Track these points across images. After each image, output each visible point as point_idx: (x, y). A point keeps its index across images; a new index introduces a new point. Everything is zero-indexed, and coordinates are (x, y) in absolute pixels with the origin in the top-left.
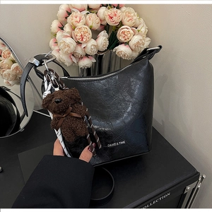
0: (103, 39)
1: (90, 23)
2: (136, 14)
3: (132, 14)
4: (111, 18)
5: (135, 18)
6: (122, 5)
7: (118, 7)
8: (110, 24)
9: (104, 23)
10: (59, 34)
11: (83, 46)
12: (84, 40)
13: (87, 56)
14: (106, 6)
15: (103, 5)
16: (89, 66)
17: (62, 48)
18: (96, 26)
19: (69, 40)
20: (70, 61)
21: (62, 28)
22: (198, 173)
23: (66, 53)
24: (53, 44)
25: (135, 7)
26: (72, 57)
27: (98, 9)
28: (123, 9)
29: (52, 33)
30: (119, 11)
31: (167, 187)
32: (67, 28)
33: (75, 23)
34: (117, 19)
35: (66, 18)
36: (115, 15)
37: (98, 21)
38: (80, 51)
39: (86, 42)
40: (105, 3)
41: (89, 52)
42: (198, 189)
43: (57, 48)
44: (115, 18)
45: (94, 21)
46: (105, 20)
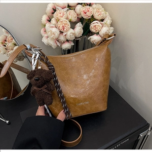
0: (79, 28)
1: (70, 17)
2: (103, 9)
3: (101, 10)
4: (86, 13)
5: (103, 13)
6: (93, 4)
7: (90, 5)
8: (85, 17)
9: (80, 17)
10: (48, 25)
11: (64, 34)
12: (65, 30)
13: (68, 41)
14: (81, 4)
15: (79, 4)
16: (69, 48)
17: (50, 35)
18: (74, 19)
19: (54, 30)
20: (55, 45)
21: (49, 21)
22: (148, 124)
23: (52, 38)
24: (43, 32)
25: (103, 5)
26: (57, 42)
27: (75, 7)
28: (94, 6)
29: (42, 24)
30: (91, 8)
31: (126, 135)
32: (53, 21)
33: (59, 18)
34: (89, 15)
35: (53, 13)
36: (88, 11)
37: (76, 15)
38: (62, 38)
39: (67, 31)
40: (80, 2)
41: (68, 38)
42: (148, 136)
43: (46, 35)
44: (88, 13)
45: (73, 16)
46: (80, 14)
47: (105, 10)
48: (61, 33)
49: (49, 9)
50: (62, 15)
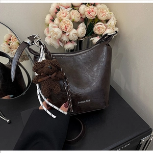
0: (82, 29)
1: (73, 17)
2: (108, 9)
3: (105, 11)
4: (90, 13)
5: (107, 13)
6: (98, 4)
7: (94, 5)
8: (89, 17)
9: (84, 17)
10: (51, 25)
11: (67, 34)
12: (67, 30)
13: (70, 41)
14: (85, 4)
15: (83, 4)
16: (72, 48)
17: (52, 35)
18: (77, 19)
19: (57, 30)
20: (58, 45)
21: (53, 20)
22: (151, 129)
23: (55, 38)
24: (47, 32)
25: (108, 5)
26: (60, 42)
27: (79, 6)
28: (98, 6)
29: (46, 24)
30: (95, 8)
31: (127, 139)
32: (56, 21)
33: (62, 18)
34: (93, 15)
35: (56, 13)
36: (93, 11)
37: (79, 15)
38: (65, 38)
39: (69, 31)
40: (85, 2)
41: (71, 38)
42: (150, 141)
43: (49, 35)
44: (92, 13)
45: (76, 16)
46: (84, 14)
47: (110, 10)
48: (64, 33)
49: (53, 9)
50: (64, 15)
